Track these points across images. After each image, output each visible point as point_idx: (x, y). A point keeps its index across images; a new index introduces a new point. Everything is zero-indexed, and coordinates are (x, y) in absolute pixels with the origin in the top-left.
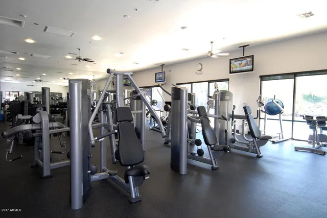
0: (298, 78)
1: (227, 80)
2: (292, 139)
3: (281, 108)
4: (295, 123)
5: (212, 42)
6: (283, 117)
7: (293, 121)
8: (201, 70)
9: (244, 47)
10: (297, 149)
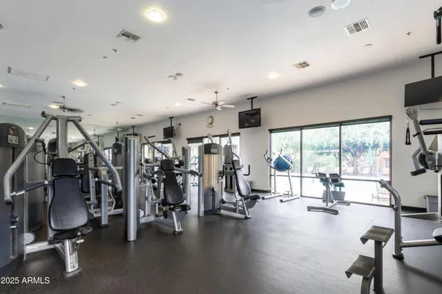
0: (304, 131)
1: (238, 134)
2: (301, 196)
3: (290, 163)
4: (304, 179)
5: (216, 93)
6: (291, 174)
7: (301, 177)
8: (211, 123)
9: (252, 98)
10: (310, 209)
